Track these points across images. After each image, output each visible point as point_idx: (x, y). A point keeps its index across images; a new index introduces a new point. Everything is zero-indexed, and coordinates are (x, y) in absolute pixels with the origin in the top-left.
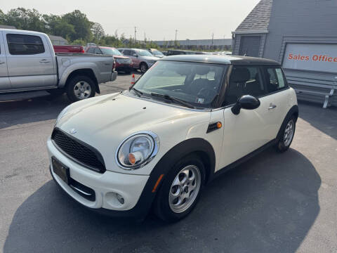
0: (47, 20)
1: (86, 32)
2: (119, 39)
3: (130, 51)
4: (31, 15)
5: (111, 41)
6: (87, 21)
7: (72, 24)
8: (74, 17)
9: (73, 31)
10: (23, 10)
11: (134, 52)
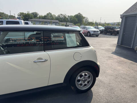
0: (69, 17)
1: (82, 21)
2: (94, 23)
3: (85, 27)
4: (64, 16)
5: (91, 24)
6: (83, 17)
7: (77, 18)
8: (78, 15)
9: (77, 21)
10: (62, 15)
11: (86, 27)
